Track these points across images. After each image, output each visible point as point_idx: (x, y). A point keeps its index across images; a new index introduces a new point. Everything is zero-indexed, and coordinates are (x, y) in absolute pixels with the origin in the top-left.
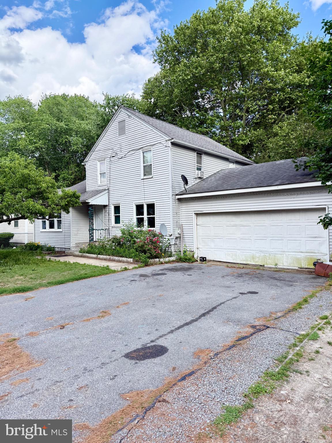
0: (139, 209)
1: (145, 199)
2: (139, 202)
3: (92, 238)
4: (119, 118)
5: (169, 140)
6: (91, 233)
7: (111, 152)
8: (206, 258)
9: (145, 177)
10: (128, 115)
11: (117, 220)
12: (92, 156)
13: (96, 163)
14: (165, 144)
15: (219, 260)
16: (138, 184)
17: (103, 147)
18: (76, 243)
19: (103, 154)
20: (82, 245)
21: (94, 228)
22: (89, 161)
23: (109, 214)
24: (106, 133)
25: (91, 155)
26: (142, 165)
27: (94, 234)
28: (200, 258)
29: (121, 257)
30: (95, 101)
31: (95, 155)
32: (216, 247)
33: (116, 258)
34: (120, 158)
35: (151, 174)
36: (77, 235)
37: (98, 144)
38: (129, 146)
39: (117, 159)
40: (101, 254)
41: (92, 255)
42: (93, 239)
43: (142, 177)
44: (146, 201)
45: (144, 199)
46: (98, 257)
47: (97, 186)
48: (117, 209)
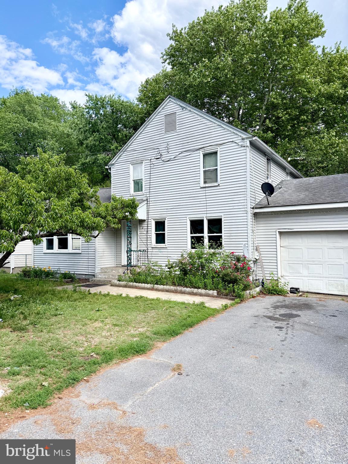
0: (196, 225)
1: (208, 212)
2: (197, 217)
3: (130, 261)
4: (166, 110)
5: (247, 138)
6: (128, 255)
7: (156, 153)
8: (299, 289)
9: (207, 185)
10: (181, 106)
11: (160, 239)
12: (121, 158)
13: (128, 167)
14: (240, 144)
15: (316, 292)
16: (194, 193)
17: (139, 147)
18: (102, 268)
19: (140, 156)
20: (112, 270)
21: (132, 249)
22: (116, 165)
23: (147, 231)
24: (145, 128)
25: (120, 156)
26: (202, 170)
27: (132, 256)
28: (291, 288)
29: (196, 288)
30: (76, 102)
31: (126, 156)
32: (311, 275)
33: (188, 290)
34: (167, 160)
35: (217, 181)
36: (103, 257)
37: (132, 143)
38: (181, 145)
39: (161, 161)
40: (159, 283)
41: (143, 284)
42: (131, 263)
43: (202, 185)
44: (208, 215)
45: (206, 212)
46: (155, 287)
47: (129, 195)
48: (160, 225)
